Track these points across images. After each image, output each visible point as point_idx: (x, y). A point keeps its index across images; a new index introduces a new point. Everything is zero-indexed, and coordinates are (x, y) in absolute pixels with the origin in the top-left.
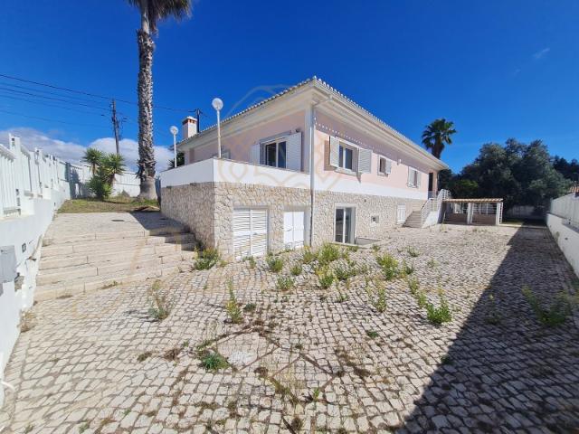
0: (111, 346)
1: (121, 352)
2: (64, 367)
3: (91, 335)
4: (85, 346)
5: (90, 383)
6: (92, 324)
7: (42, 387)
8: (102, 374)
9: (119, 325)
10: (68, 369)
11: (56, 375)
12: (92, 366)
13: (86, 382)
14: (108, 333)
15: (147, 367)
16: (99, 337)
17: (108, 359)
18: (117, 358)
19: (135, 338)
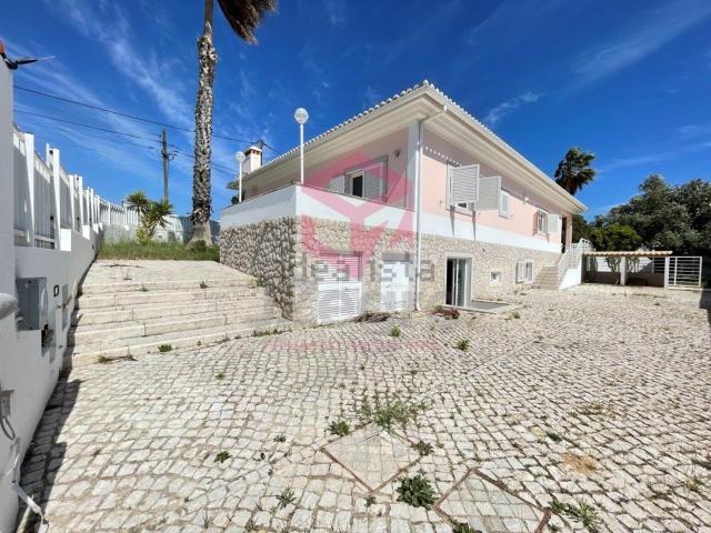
0: (169, 437)
1: (187, 447)
2: (105, 467)
3: (139, 419)
4: (134, 434)
5: (144, 497)
6: (142, 402)
7: (74, 498)
8: (161, 483)
9: (178, 405)
10: (111, 470)
11: (94, 480)
12: (145, 467)
13: (138, 495)
14: (165, 416)
15: (229, 474)
16: (152, 422)
17: (167, 459)
18: (181, 457)
19: (204, 426)
